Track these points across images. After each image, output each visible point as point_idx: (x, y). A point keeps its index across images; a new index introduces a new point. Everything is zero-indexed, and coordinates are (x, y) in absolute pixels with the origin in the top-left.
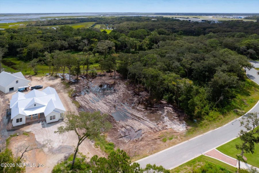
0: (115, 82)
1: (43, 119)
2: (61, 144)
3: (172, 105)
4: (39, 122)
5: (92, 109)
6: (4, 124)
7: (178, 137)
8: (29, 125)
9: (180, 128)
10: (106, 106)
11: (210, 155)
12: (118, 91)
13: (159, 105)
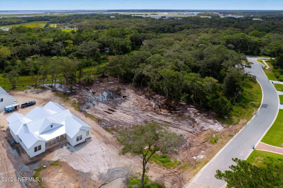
0: (119, 88)
1: (64, 142)
2: (108, 168)
3: (193, 105)
4: (62, 147)
5: (114, 121)
6: (15, 157)
7: (222, 136)
8: (51, 152)
9: (218, 127)
10: (127, 115)
11: (260, 149)
12: (128, 98)
13: (181, 107)
